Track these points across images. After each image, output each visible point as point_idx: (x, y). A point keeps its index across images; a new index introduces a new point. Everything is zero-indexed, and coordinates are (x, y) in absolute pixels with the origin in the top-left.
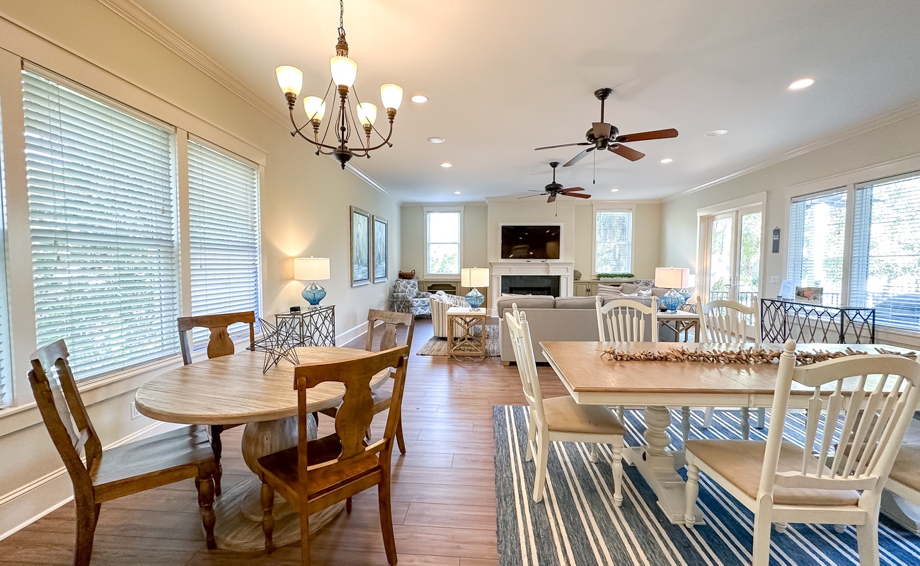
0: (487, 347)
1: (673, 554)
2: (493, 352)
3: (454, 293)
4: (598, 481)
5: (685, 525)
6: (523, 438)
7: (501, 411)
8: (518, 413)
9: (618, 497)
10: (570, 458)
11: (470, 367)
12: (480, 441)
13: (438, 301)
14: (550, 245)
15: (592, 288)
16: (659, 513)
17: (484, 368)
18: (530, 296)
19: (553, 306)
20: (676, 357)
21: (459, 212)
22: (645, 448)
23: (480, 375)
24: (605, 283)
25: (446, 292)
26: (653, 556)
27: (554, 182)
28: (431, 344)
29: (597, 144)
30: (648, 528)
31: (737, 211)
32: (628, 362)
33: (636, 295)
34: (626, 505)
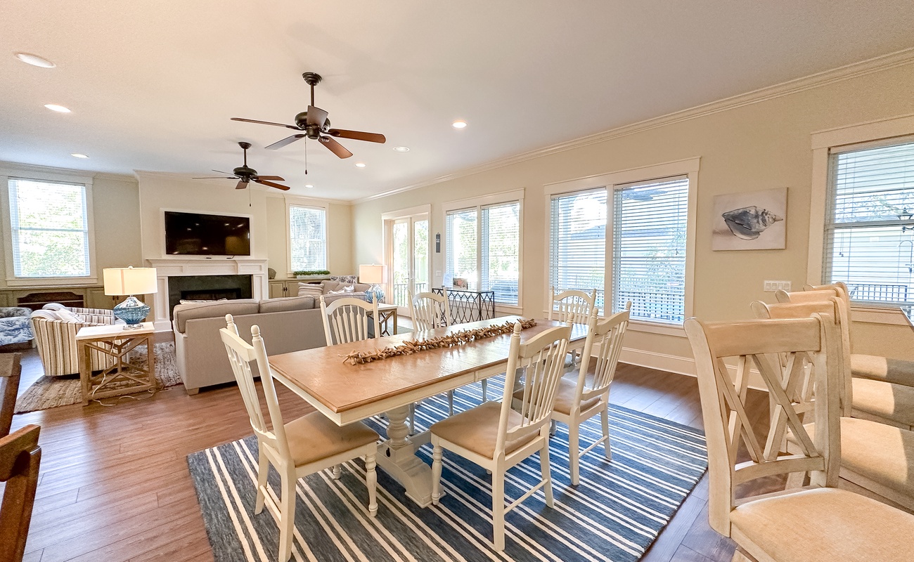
0: (157, 375)
1: (433, 539)
2: (169, 379)
3: (81, 305)
4: (347, 497)
5: (432, 504)
6: (243, 485)
7: (202, 459)
8: (227, 454)
9: (373, 507)
10: (310, 485)
11: (132, 411)
12: (177, 517)
13: (50, 319)
14: (231, 241)
15: (291, 287)
16: (409, 504)
17: (159, 406)
18: (225, 301)
19: (257, 311)
20: (411, 350)
21: (84, 184)
22: (389, 444)
23: (150, 418)
24: (303, 281)
25: (66, 305)
26: (418, 551)
27: (245, 166)
28: (40, 390)
29: (308, 132)
30: (406, 525)
31: (411, 218)
32: (372, 364)
33: (343, 291)
34: (383, 513)
